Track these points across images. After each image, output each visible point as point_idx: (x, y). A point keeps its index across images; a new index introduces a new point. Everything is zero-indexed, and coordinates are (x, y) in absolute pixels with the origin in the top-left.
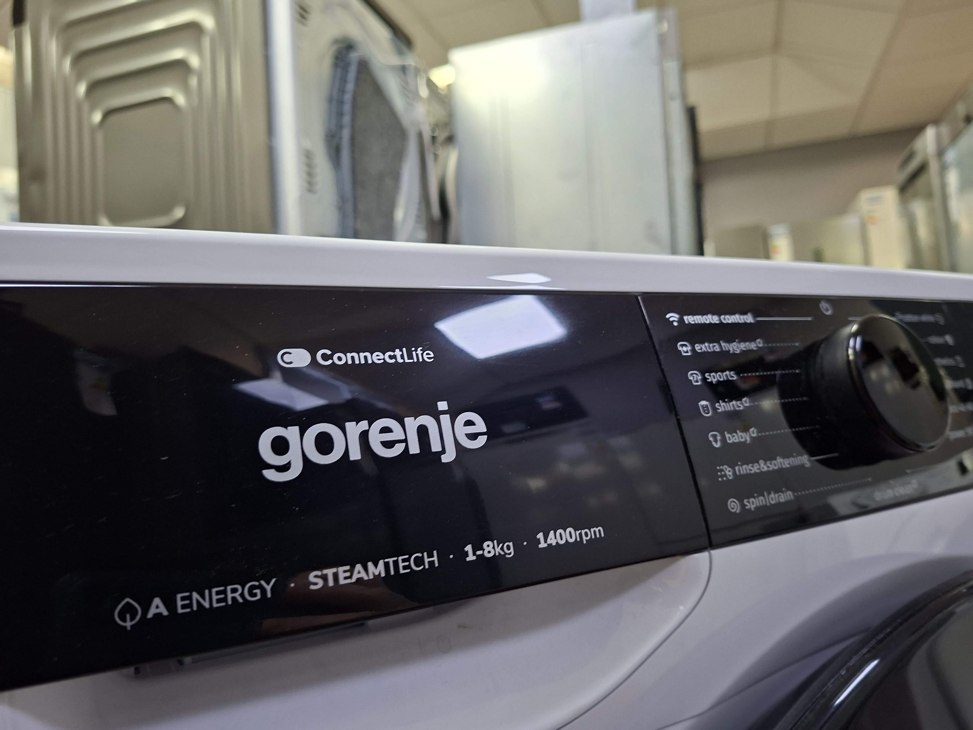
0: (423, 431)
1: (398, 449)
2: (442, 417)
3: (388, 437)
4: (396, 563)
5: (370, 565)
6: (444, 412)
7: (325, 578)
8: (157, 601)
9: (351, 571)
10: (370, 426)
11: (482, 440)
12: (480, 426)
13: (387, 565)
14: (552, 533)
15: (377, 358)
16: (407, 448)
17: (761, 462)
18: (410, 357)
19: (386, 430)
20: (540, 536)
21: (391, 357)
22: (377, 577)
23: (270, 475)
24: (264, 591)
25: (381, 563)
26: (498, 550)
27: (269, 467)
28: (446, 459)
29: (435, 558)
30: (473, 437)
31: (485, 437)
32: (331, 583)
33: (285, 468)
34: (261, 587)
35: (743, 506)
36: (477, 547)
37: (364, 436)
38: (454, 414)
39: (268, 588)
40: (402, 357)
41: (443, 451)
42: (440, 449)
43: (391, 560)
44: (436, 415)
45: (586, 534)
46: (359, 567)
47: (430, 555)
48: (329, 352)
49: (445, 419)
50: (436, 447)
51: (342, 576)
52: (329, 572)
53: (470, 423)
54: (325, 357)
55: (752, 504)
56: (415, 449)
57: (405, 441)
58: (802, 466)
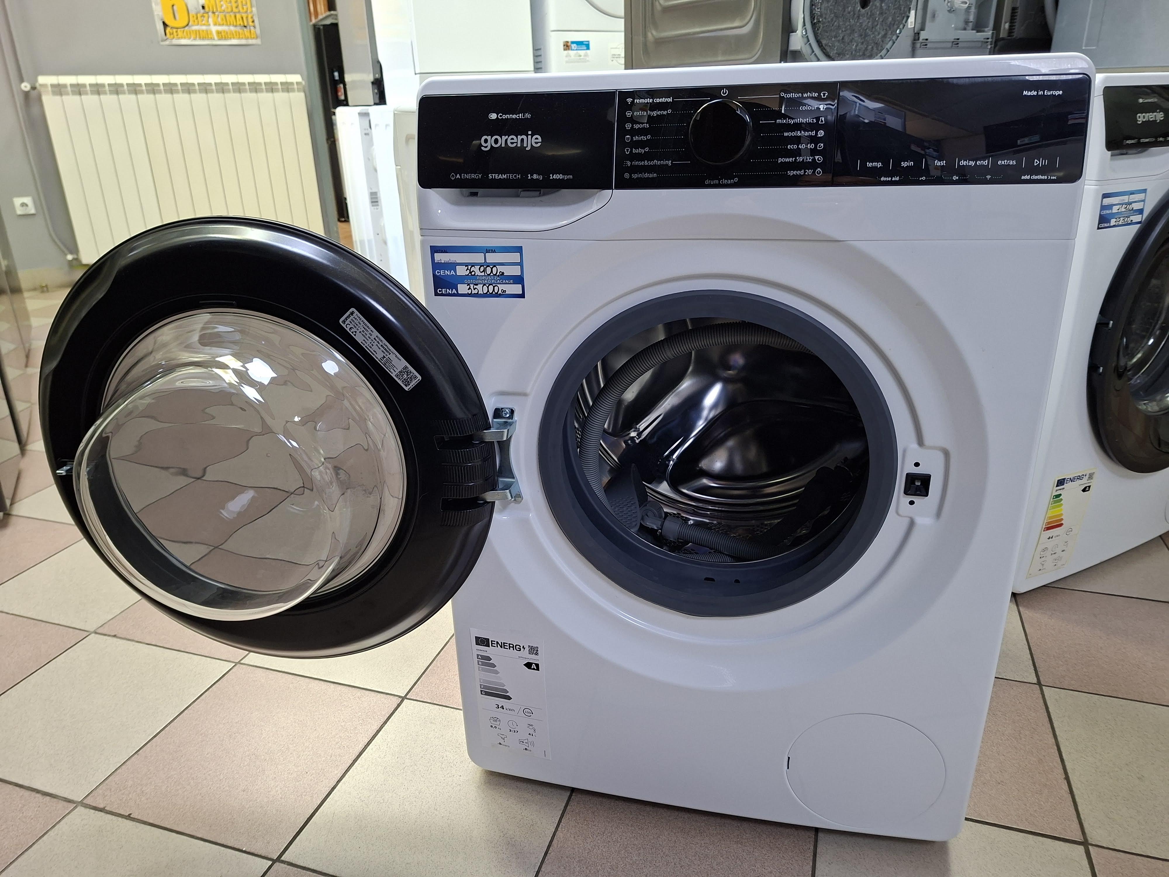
0: (522, 140)
1: (515, 144)
2: (529, 136)
3: (512, 141)
4: (509, 176)
5: (503, 175)
6: (530, 135)
7: (492, 176)
8: (458, 175)
9: (499, 176)
10: (508, 137)
11: (539, 144)
12: (540, 140)
13: (507, 176)
14: (555, 175)
15: (514, 116)
16: (517, 145)
17: (646, 161)
18: (524, 116)
19: (512, 139)
20: (551, 175)
21: (518, 116)
22: (504, 178)
23: (483, 148)
24: (479, 177)
25: (506, 175)
26: (537, 177)
27: (483, 146)
28: (527, 149)
29: (520, 176)
30: (536, 143)
31: (540, 144)
32: (494, 178)
33: (486, 147)
34: (478, 176)
35: (631, 176)
36: (532, 175)
37: (506, 140)
38: (532, 136)
39: (480, 176)
40: (521, 116)
41: (527, 147)
42: (526, 146)
43: (508, 175)
44: (527, 135)
45: (566, 177)
46: (500, 175)
47: (518, 175)
48: (501, 114)
49: (530, 137)
50: (525, 145)
51: (496, 176)
52: (494, 175)
53: (537, 139)
54: (501, 116)
55: (635, 176)
56: (519, 145)
57: (517, 143)
58: (667, 165)
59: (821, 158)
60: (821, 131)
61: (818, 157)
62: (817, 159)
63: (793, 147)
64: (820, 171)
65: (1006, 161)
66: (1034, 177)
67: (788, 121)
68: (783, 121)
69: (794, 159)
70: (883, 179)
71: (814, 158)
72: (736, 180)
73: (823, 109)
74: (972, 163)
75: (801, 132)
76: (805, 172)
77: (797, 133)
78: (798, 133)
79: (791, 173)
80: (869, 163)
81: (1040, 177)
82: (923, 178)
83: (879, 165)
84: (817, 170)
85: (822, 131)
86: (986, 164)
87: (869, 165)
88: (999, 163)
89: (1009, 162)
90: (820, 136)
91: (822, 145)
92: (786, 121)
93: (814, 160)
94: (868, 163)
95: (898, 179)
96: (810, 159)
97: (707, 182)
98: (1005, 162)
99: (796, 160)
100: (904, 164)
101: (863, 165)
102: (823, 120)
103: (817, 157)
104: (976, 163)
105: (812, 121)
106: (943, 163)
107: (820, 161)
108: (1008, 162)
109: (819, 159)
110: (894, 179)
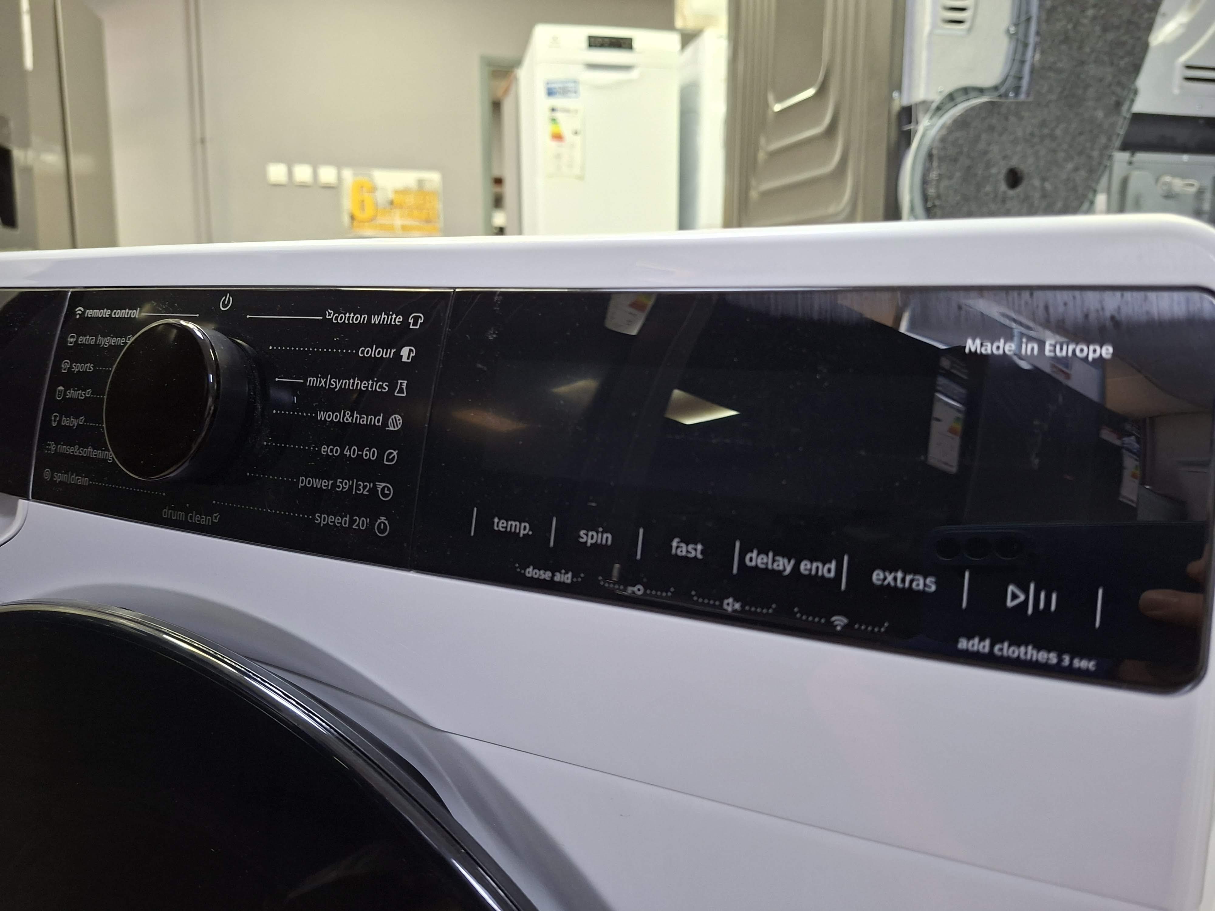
17: (78, 447)
35: (52, 477)
55: (59, 477)
58: (106, 461)
59: (389, 489)
60: (396, 416)
61: (384, 484)
62: (379, 489)
63: (332, 451)
64: (384, 523)
65: (900, 575)
66: (1006, 650)
67: (330, 384)
68: (320, 382)
69: (331, 482)
70: (531, 572)
71: (375, 485)
72: (216, 518)
73: (408, 358)
74: (785, 565)
75: (352, 415)
76: (352, 522)
77: (344, 416)
78: (347, 416)
79: (323, 519)
80: (500, 519)
81: (1028, 652)
82: (635, 589)
83: (524, 529)
84: (379, 521)
85: (398, 417)
86: (832, 574)
87: (500, 525)
88: (874, 577)
89: (912, 581)
90: (392, 429)
91: (395, 453)
92: (325, 383)
93: (373, 490)
94: (496, 520)
95: (566, 578)
96: (365, 487)
97: (166, 513)
98: (895, 579)
99: (334, 485)
100: (588, 538)
101: (485, 524)
102: (404, 387)
103: (380, 486)
104: (796, 567)
105: (381, 387)
106: (696, 550)
107: (387, 495)
108: (908, 578)
109: (386, 492)
110: (558, 578)
